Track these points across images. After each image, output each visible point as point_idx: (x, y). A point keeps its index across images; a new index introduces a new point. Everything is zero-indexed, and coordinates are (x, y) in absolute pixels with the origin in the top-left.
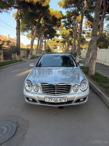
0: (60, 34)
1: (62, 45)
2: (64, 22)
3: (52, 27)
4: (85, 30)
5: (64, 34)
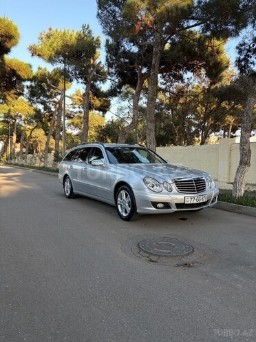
2: (30, 87)
4: (72, 112)
5: (12, 114)
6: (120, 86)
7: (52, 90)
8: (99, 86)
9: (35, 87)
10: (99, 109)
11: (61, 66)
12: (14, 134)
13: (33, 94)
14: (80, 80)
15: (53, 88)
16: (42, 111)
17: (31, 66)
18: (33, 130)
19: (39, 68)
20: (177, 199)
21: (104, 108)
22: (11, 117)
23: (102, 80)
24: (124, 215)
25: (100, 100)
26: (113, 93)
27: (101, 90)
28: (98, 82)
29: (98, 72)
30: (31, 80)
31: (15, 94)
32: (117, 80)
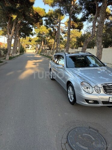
0: (35, 32)
1: (36, 44)
2: (46, 20)
3: (28, 24)
4: (65, 30)
5: (41, 33)
6: (87, 15)
7: (55, 21)
8: (77, 16)
9: (48, 20)
10: (78, 28)
11: (56, 8)
12: (43, 42)
13: (47, 23)
14: (67, 14)
15: (56, 20)
16: (52, 31)
17: (45, 10)
18: (49, 40)
19: (50, 10)
20: (103, 99)
21: (80, 28)
22: (41, 34)
23: (78, 13)
24: (71, 100)
25: (77, 24)
26: (84, 19)
27: (78, 18)
28: (76, 14)
29: (76, 8)
30: (46, 17)
31: (39, 24)
32: (85, 12)
